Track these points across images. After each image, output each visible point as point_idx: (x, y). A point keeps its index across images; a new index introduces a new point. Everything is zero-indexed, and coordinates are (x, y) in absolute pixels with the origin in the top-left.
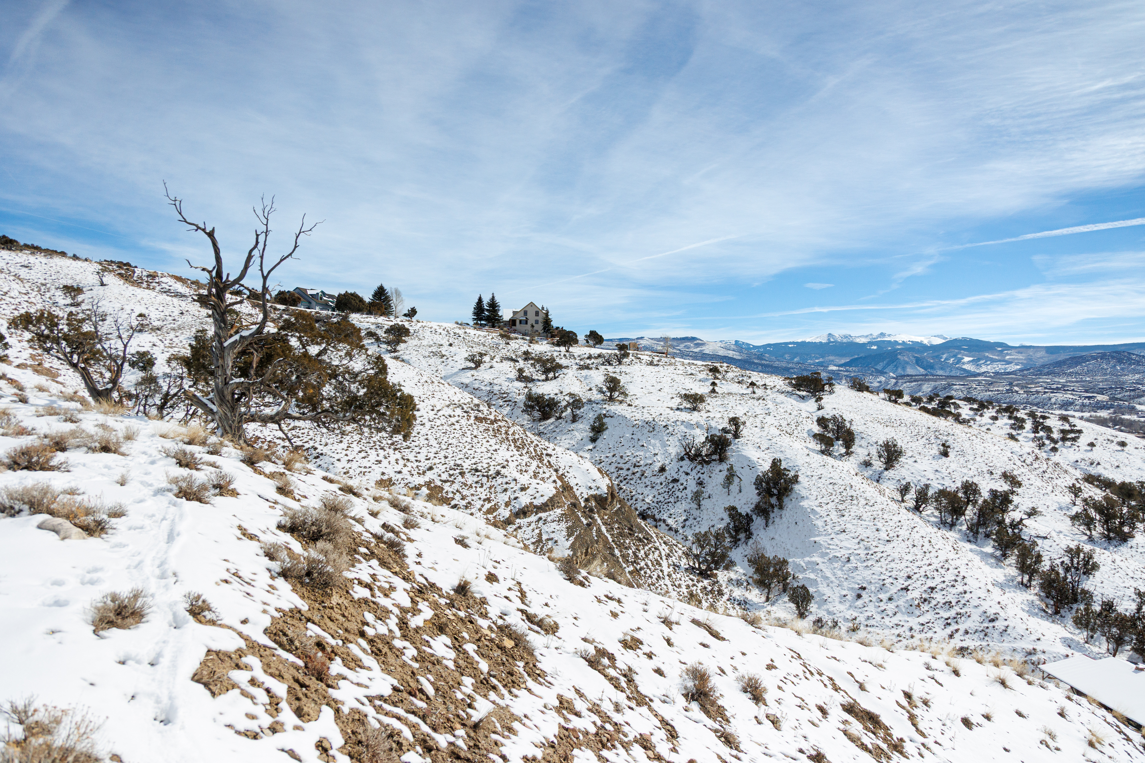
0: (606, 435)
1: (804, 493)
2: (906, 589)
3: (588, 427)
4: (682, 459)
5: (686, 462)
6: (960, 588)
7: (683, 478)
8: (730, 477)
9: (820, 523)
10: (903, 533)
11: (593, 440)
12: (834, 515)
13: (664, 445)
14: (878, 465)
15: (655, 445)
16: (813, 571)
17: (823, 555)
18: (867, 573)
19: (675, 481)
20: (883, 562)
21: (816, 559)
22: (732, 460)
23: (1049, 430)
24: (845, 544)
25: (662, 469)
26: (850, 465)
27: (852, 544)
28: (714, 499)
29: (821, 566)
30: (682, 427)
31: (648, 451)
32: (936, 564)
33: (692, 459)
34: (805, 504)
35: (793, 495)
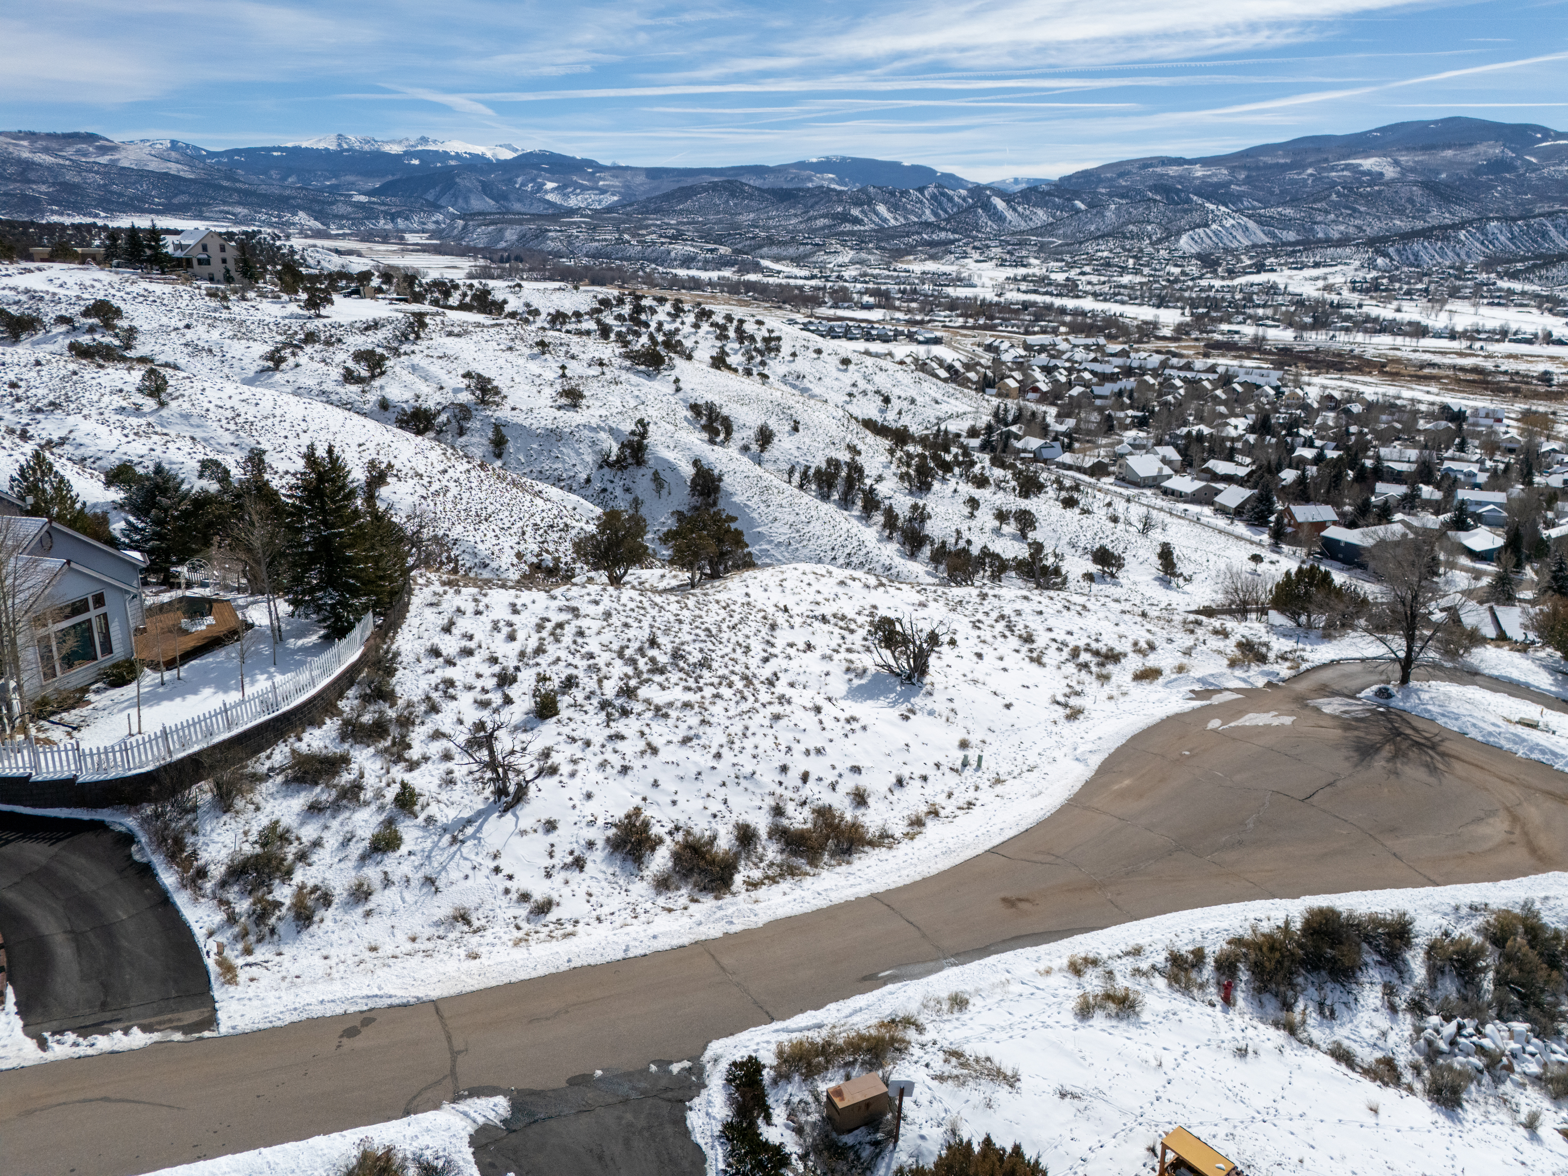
0: (511, 447)
1: (730, 489)
2: (834, 558)
3: (485, 441)
4: (601, 467)
5: (606, 470)
6: (864, 551)
7: (610, 487)
8: (657, 479)
9: (755, 515)
10: (813, 513)
11: (499, 456)
12: (763, 507)
13: (579, 454)
14: (755, 447)
15: (568, 454)
16: (767, 556)
17: (770, 542)
18: (806, 551)
19: (604, 490)
20: (813, 541)
21: (765, 547)
22: (651, 463)
23: (752, 339)
24: (781, 530)
25: (588, 481)
26: (732, 450)
27: (785, 529)
28: (647, 504)
29: (772, 552)
30: (586, 432)
31: (564, 462)
32: (844, 536)
33: (610, 465)
34: (735, 499)
35: (722, 493)
